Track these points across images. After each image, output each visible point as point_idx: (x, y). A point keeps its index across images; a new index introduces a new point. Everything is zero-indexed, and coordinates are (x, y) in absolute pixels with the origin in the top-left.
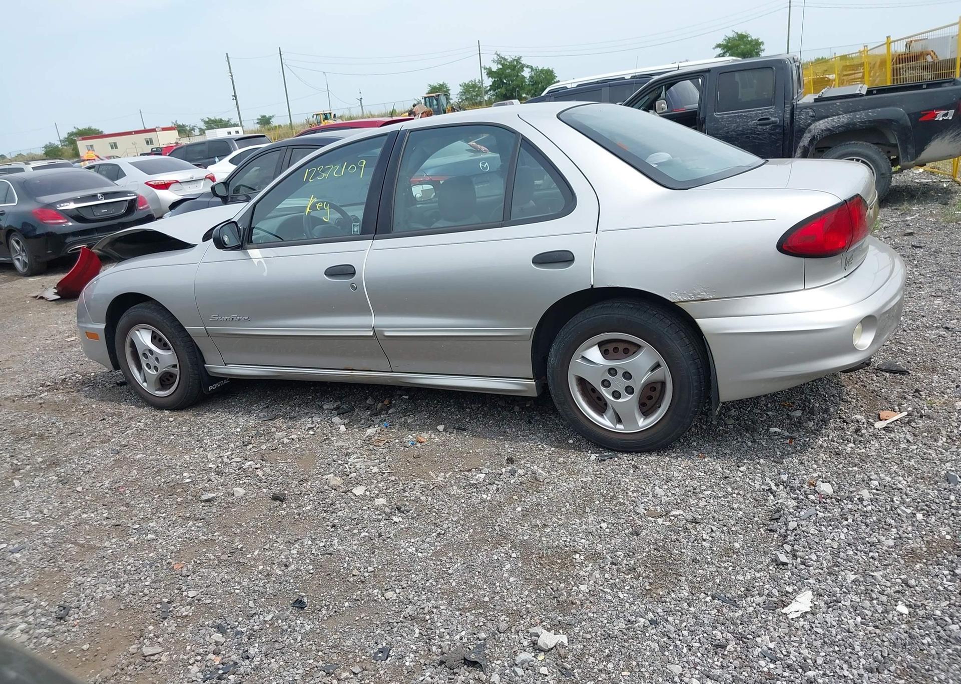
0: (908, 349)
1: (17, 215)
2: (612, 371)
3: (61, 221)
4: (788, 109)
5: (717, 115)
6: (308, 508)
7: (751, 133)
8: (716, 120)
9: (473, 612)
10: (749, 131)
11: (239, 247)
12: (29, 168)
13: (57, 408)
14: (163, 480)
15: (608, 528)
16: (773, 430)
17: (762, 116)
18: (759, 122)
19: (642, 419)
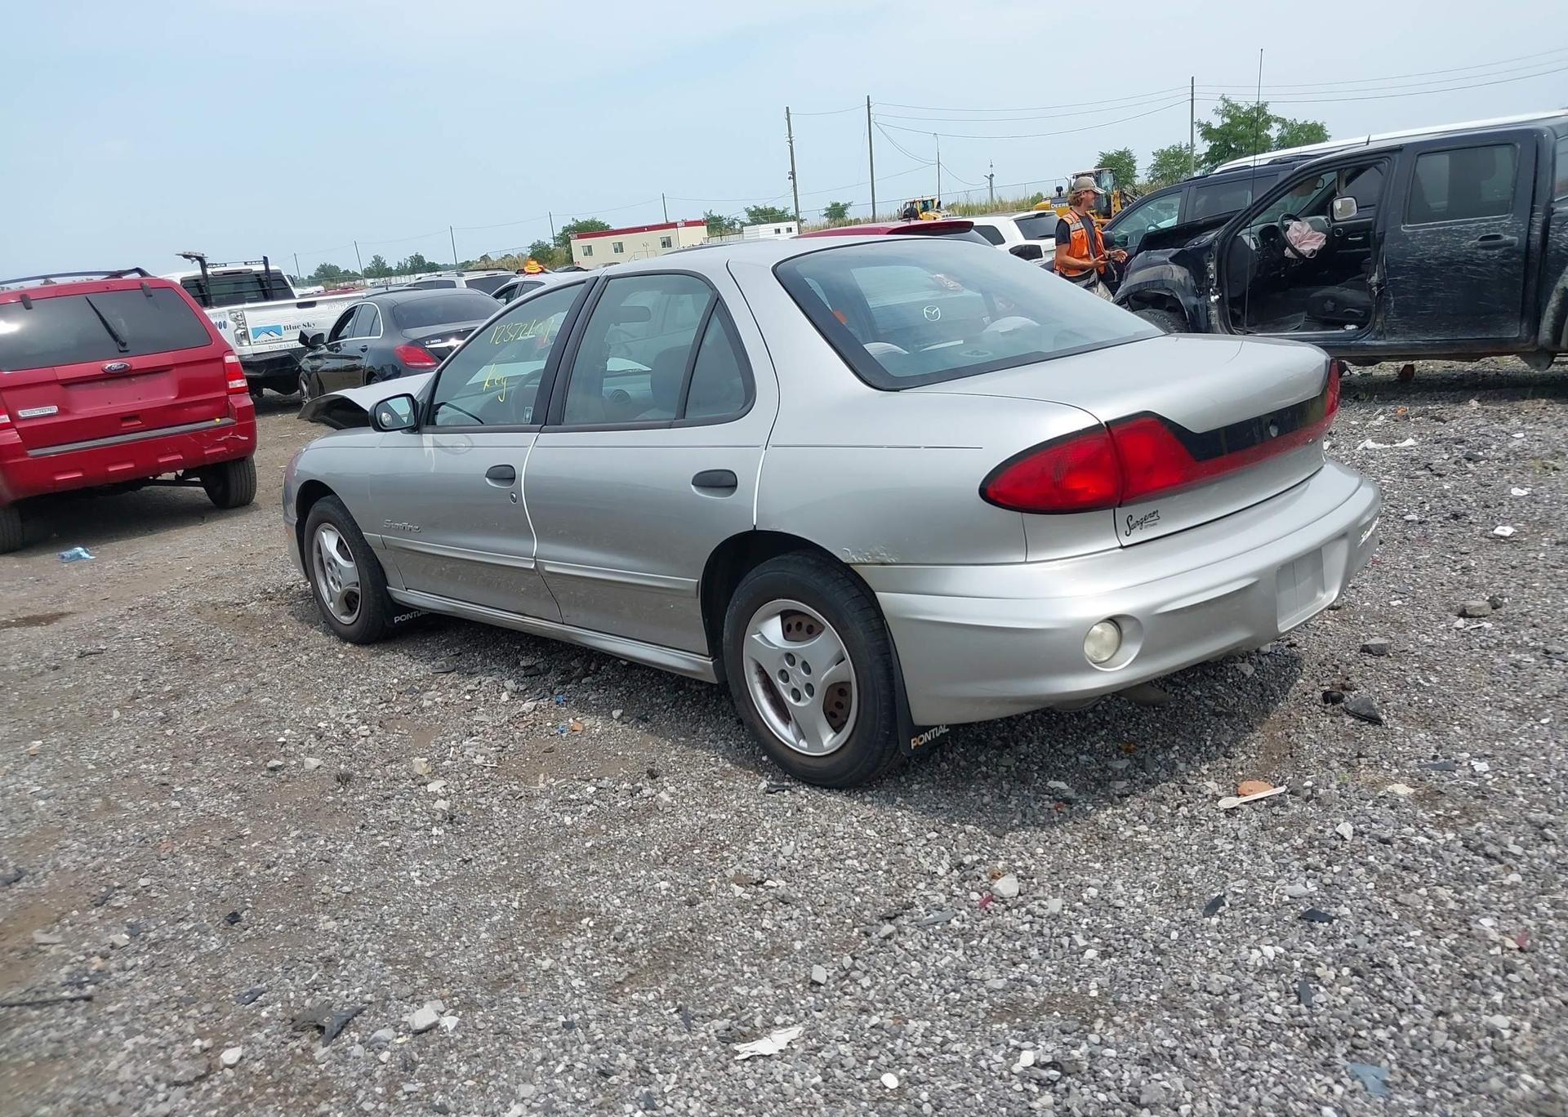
0: (1429, 681)
1: (382, 353)
2: (790, 657)
3: (428, 364)
4: (1538, 221)
5: (1406, 228)
6: (361, 798)
7: (1465, 263)
8: (1405, 238)
9: (398, 967)
10: (1461, 259)
11: (415, 429)
12: (461, 282)
13: (248, 623)
14: (258, 735)
15: (667, 889)
16: (1052, 784)
17: (1488, 232)
18: (1479, 244)
19: (831, 735)
